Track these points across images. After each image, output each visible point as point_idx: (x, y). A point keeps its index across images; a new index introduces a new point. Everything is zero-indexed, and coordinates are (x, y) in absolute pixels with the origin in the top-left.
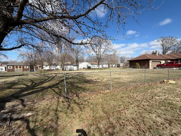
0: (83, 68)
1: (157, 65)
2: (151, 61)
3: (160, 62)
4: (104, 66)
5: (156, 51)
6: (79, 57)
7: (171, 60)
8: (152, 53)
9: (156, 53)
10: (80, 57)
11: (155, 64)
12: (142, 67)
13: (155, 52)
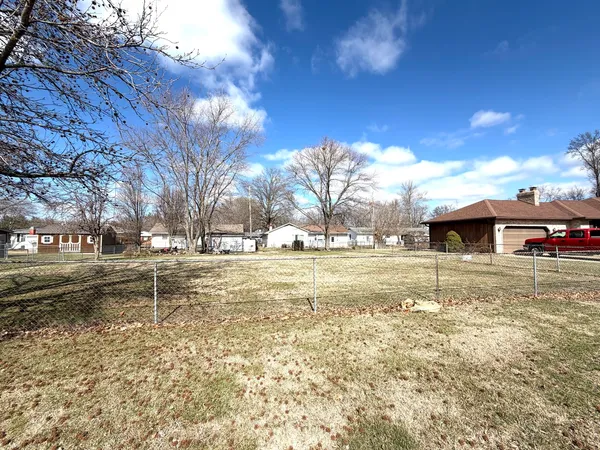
0: (280, 246)
1: (527, 242)
2: (503, 226)
3: (546, 230)
4: (361, 240)
5: (532, 189)
6: (277, 207)
7: (592, 222)
8: (519, 197)
9: (531, 196)
10: (280, 210)
11: (519, 236)
12: (470, 249)
13: (528, 191)
